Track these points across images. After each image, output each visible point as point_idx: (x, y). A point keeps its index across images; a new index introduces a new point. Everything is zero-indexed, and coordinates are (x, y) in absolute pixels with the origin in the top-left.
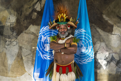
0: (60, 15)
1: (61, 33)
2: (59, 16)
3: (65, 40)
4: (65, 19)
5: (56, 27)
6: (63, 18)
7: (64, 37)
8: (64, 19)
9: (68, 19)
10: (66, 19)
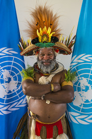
0: (40, 29)
1: (43, 63)
2: (39, 31)
3: (51, 76)
4: (50, 38)
5: (34, 51)
6: (47, 36)
7: (49, 70)
8: (48, 38)
9: (55, 37)
10: (52, 37)
